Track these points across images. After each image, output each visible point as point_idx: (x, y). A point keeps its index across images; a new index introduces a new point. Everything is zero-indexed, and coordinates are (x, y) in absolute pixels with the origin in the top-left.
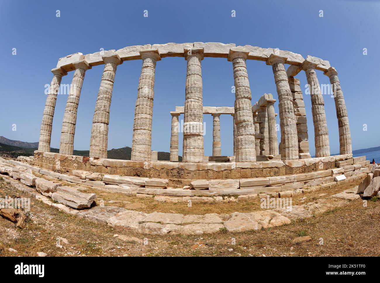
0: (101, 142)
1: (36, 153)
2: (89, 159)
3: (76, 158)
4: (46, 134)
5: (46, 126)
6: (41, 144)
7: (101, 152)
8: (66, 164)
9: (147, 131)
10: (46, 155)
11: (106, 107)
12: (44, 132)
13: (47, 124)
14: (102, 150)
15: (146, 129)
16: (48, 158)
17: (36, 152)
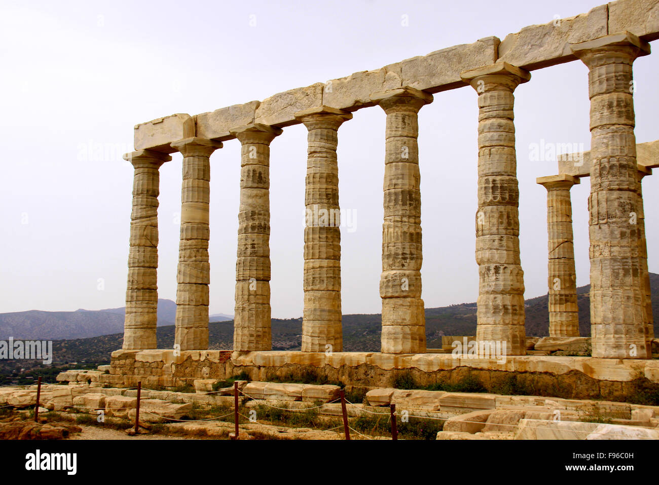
0: (251, 318)
1: (117, 355)
2: (230, 354)
3: (208, 355)
4: (140, 310)
5: (140, 293)
6: (128, 334)
7: (253, 338)
8: (187, 371)
9: (323, 293)
10: (142, 357)
11: (256, 246)
12: (136, 307)
13: (143, 289)
14: (255, 335)
15: (322, 289)
16: (148, 364)
17: (115, 353)
